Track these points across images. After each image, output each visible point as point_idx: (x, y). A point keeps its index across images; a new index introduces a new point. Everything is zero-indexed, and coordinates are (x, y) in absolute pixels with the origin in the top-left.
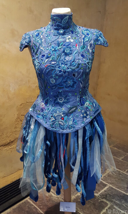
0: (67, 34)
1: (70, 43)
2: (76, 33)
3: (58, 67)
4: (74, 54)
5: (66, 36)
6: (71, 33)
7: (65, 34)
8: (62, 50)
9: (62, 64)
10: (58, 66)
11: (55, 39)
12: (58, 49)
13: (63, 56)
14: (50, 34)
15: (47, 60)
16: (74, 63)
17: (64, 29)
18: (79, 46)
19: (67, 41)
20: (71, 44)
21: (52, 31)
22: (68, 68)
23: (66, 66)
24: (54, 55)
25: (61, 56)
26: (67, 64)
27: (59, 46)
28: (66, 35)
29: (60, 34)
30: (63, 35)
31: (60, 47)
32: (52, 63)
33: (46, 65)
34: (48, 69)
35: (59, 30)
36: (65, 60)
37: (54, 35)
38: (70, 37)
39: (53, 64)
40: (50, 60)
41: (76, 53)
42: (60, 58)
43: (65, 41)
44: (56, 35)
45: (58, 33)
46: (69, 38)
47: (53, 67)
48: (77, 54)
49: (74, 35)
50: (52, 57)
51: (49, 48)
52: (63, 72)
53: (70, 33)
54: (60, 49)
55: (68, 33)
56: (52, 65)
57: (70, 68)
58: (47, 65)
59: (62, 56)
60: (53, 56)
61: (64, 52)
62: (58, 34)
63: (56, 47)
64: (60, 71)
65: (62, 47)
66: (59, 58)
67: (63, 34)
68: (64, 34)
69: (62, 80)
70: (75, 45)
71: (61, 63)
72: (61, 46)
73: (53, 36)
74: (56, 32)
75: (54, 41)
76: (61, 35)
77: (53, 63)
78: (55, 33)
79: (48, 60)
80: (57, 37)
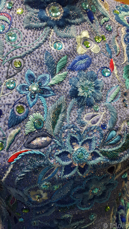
0: (74, 24)
1: (89, 59)
2: (103, 20)
3: (59, 156)
4: (109, 99)
5: (72, 30)
6: (86, 18)
7: (71, 24)
8: (67, 88)
9: (73, 140)
10: (60, 152)
11: (36, 45)
12: (53, 85)
13: (72, 110)
14: (11, 23)
15: (13, 132)
16: (114, 133)
17: (63, 6)
18: (117, 66)
19: (81, 50)
20: (95, 61)
21: (19, 11)
22: (95, 155)
23: (85, 148)
24: (39, 110)
25: (65, 111)
26: (90, 141)
27: (53, 75)
28: (73, 27)
29: (50, 23)
30: (61, 27)
31: (58, 77)
32: (35, 142)
33: (11, 154)
34: (23, 166)
35: (44, 8)
36: (83, 125)
37: (28, 28)
38: (85, 34)
39: (38, 147)
40: (27, 131)
41: (115, 98)
42: (64, 119)
43: (72, 53)
44: (37, 28)
45: (42, 20)
46: (85, 39)
47: (40, 156)
48: (119, 101)
49: (96, 26)
50: (31, 117)
51: (17, 83)
52: (79, 168)
53: (85, 21)
54: (60, 83)
55: (77, 20)
56: (37, 152)
57: (101, 152)
58: (17, 155)
59: (68, 110)
60: (38, 115)
61: (74, 94)
62: (45, 23)
63: (44, 79)
64: (69, 169)
65: (66, 75)
66: (59, 121)
67: (61, 23)
68: (63, 24)
69: (71, 191)
70: (108, 65)
71: (68, 140)
72: (61, 71)
73: (25, 31)
74: (36, 16)
75: (30, 53)
76: (56, 28)
77: (38, 141)
78: (30, 18)
79: (16, 130)
80: (42, 34)
